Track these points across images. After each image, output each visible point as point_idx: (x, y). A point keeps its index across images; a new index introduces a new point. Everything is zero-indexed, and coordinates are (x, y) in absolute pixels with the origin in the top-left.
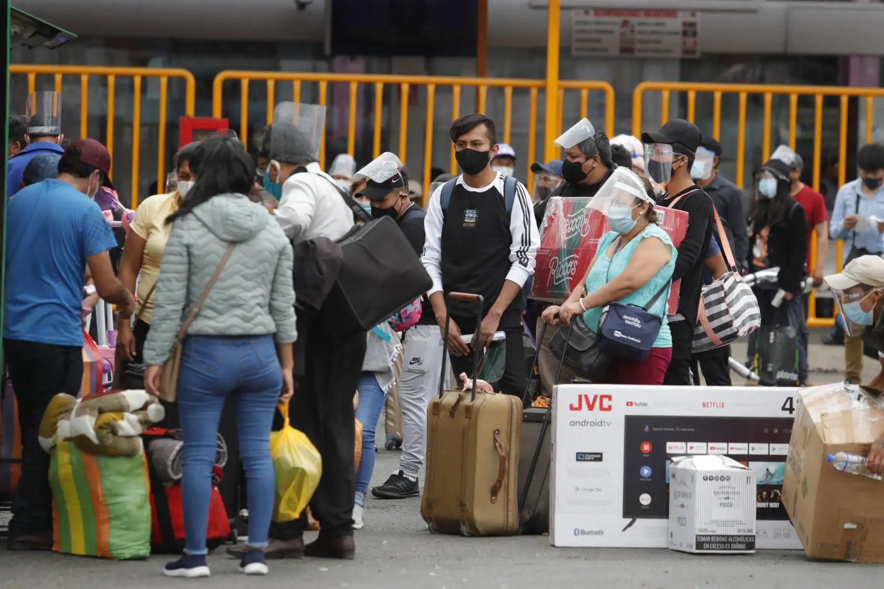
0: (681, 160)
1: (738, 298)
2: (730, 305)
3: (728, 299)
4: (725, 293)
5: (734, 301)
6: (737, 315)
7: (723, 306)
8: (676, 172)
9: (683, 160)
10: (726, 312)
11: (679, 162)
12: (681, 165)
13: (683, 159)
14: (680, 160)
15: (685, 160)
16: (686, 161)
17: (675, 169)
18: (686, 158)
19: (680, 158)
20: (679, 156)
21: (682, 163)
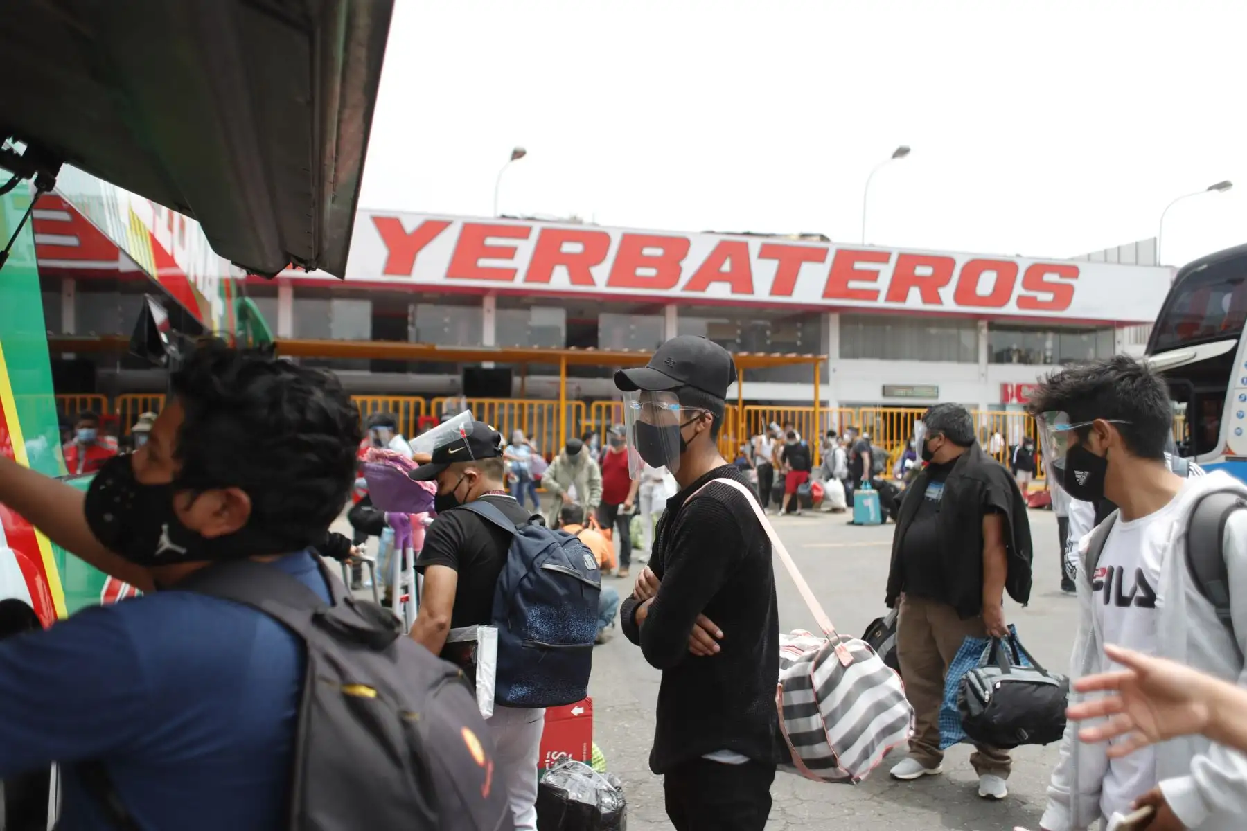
0: (699, 420)
1: (847, 703)
2: (831, 719)
3: (827, 706)
4: (817, 694)
5: (839, 712)
6: (846, 744)
7: (816, 722)
8: (688, 446)
9: (703, 420)
10: (821, 736)
11: (694, 423)
12: (699, 429)
13: (702, 418)
14: (695, 419)
15: (707, 419)
16: (709, 422)
17: (686, 439)
18: (709, 414)
19: (695, 416)
20: (693, 412)
21: (701, 427)
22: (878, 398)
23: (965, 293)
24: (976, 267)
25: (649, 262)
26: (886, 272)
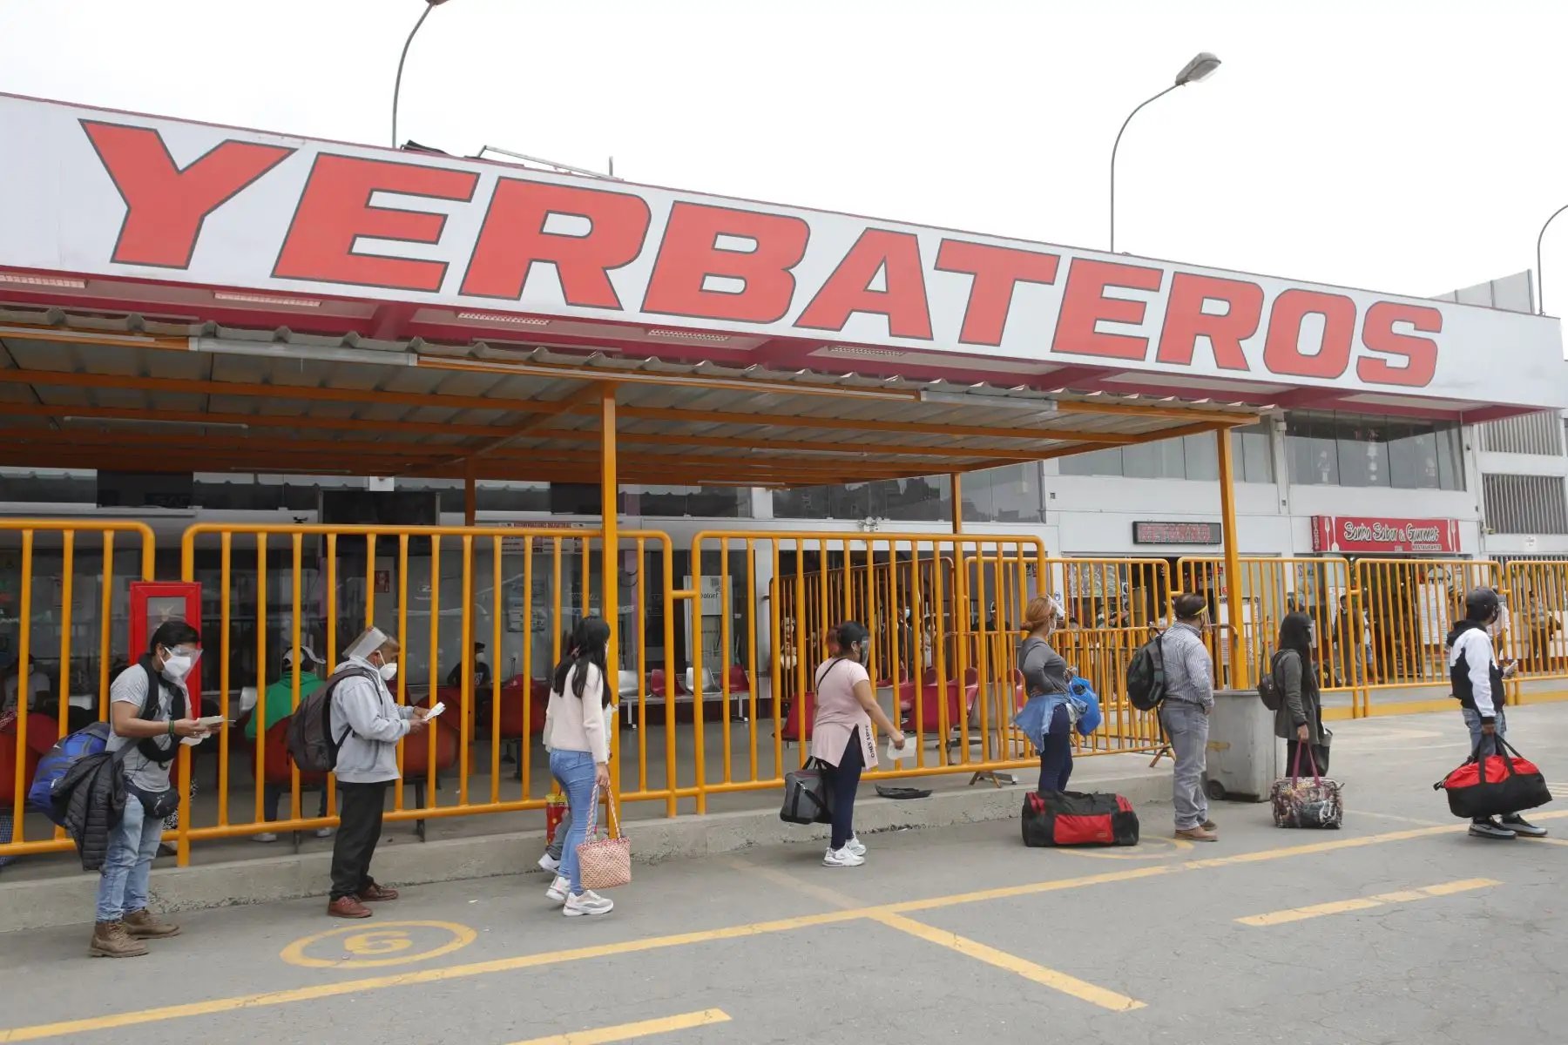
22: (1121, 543)
23: (1280, 350)
24: (1297, 301)
25: (730, 264)
26: (1156, 305)
